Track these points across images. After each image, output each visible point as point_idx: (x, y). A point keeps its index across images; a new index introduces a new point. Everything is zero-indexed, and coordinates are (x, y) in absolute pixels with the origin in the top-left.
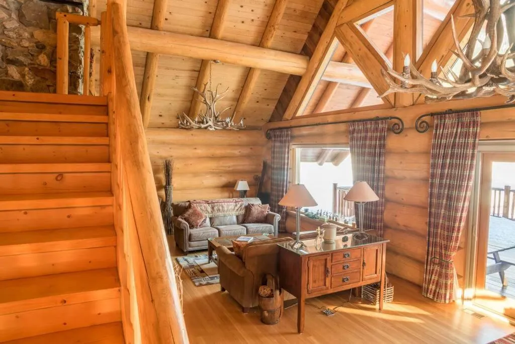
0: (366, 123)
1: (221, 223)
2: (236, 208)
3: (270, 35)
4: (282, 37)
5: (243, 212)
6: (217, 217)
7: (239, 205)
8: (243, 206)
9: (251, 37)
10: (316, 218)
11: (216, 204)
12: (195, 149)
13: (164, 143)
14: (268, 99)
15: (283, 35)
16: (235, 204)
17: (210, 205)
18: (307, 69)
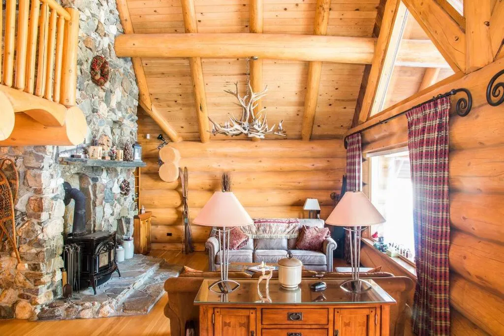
0: (424, 107)
1: (266, 245)
2: (288, 230)
3: (321, 19)
4: (341, 19)
5: (295, 235)
6: (262, 239)
7: (291, 227)
8: (297, 228)
9: (301, 25)
10: (383, 251)
11: (263, 223)
12: (260, 161)
13: (226, 156)
14: (343, 100)
15: (341, 17)
16: (287, 225)
17: (256, 224)
18: (375, 54)
